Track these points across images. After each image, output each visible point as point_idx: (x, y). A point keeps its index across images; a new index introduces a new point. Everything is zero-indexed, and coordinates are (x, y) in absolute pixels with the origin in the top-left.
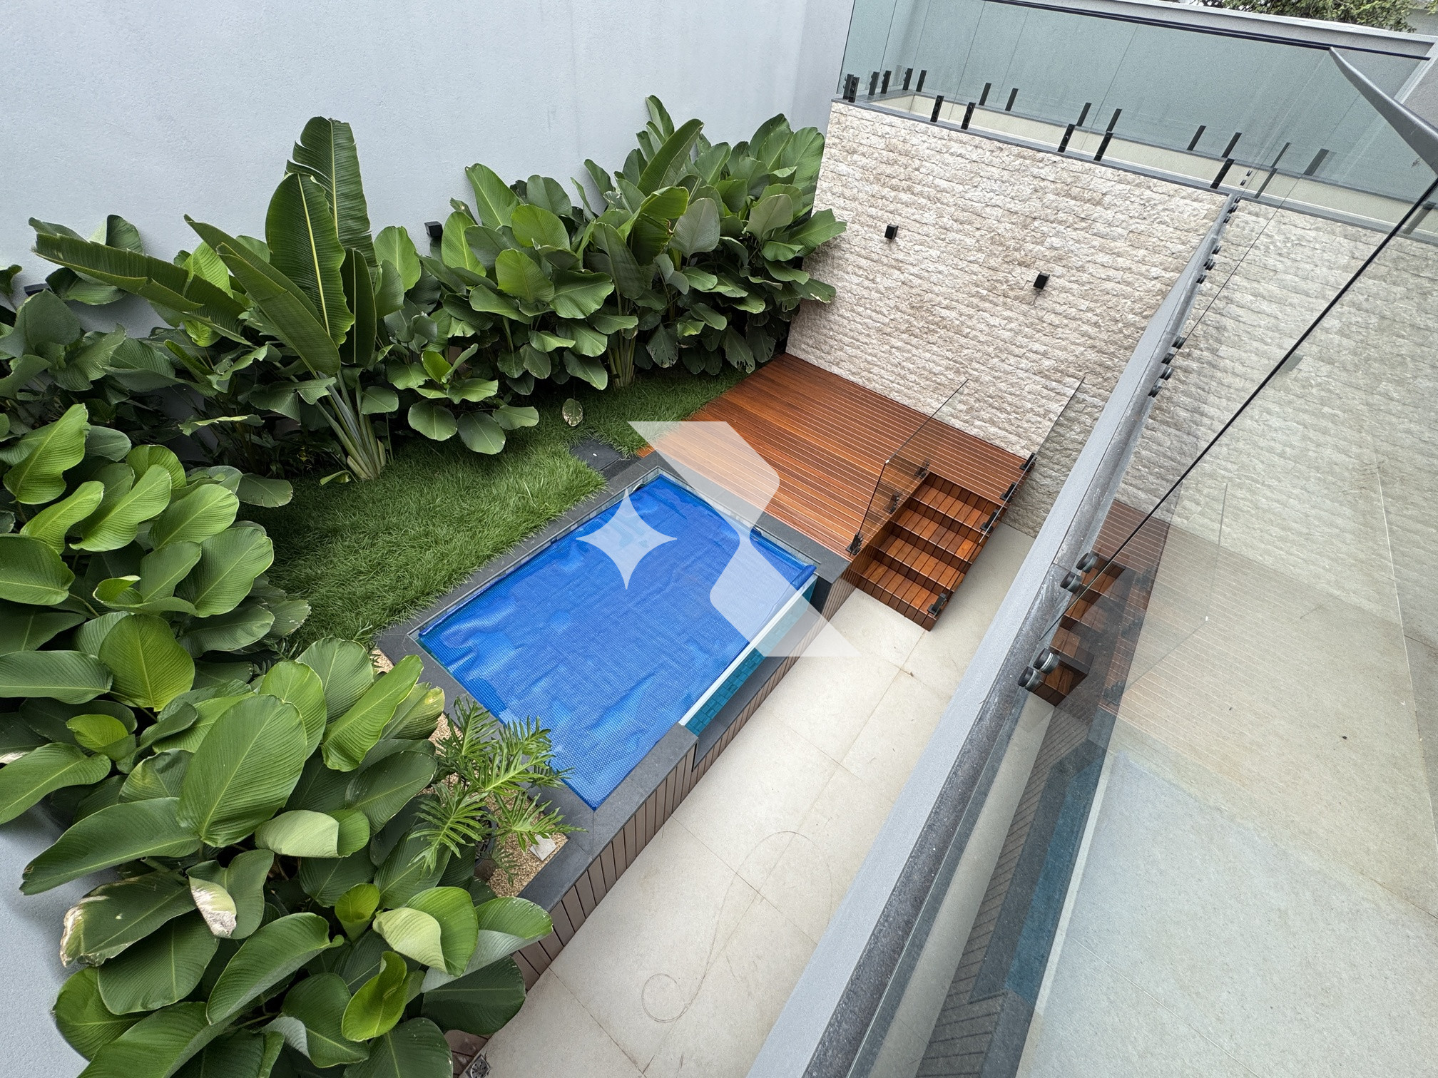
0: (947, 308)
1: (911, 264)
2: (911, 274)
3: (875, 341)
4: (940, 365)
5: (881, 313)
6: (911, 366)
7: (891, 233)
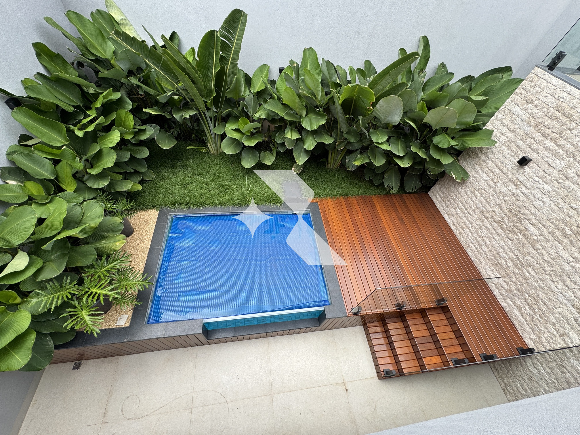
0: (534, 225)
1: (526, 187)
2: (522, 193)
3: (476, 216)
4: (506, 254)
5: (489, 204)
6: (488, 242)
7: (524, 162)
